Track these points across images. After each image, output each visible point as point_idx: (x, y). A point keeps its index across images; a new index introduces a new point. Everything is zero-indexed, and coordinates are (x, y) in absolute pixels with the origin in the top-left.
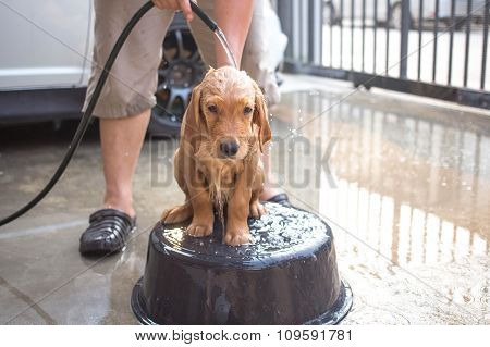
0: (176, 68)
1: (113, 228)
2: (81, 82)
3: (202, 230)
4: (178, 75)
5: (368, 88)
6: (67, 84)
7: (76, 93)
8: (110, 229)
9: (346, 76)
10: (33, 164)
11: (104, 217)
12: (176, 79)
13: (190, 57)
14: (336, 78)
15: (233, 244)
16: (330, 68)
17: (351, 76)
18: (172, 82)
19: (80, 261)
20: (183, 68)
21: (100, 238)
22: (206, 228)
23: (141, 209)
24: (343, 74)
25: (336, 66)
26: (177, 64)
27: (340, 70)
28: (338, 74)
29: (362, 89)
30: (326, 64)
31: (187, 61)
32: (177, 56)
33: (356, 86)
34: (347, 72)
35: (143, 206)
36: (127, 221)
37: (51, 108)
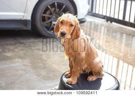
0: (54, 15)
2: (23, 18)
4: (54, 17)
5: (111, 22)
6: (18, 18)
9: (104, 17)
12: (54, 18)
13: (59, 11)
14: (100, 18)
16: (99, 14)
17: (106, 18)
18: (52, 19)
20: (56, 15)
24: (103, 17)
25: (101, 13)
26: (55, 13)
27: (102, 15)
28: (101, 17)
29: (109, 22)
30: (97, 12)
31: (58, 13)
32: (55, 11)
33: (107, 21)
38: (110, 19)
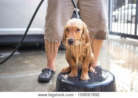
1: (48, 74)
3: (74, 75)
5: (125, 38)
7: (42, 36)
8: (47, 75)
10: (29, 55)
11: (46, 71)
14: (116, 35)
15: (83, 80)
16: (115, 32)
19: (38, 83)
21: (44, 77)
22: (75, 74)
23: (57, 69)
27: (117, 33)
29: (123, 38)
30: (113, 31)
33: (122, 37)
34: (119, 33)
35: (58, 68)
36: (53, 72)
37: (34, 40)
38: (124, 36)
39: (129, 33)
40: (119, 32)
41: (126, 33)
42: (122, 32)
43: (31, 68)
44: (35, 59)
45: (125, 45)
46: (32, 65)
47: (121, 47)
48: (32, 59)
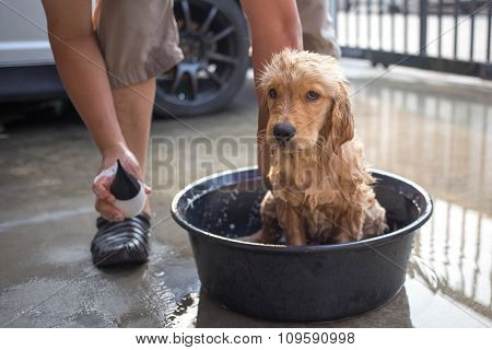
4: (186, 49)
9: (363, 54)
14: (352, 57)
16: (346, 49)
20: (191, 41)
24: (360, 53)
28: (356, 53)
32: (184, 28)
33: (374, 65)
34: (363, 51)
38: (382, 59)
39: (399, 49)
40: (363, 45)
41: (387, 47)
42: (375, 46)
43: (43, 193)
44: (54, 157)
45: (386, 94)
46: (46, 182)
47: (374, 102)
48: (41, 160)
